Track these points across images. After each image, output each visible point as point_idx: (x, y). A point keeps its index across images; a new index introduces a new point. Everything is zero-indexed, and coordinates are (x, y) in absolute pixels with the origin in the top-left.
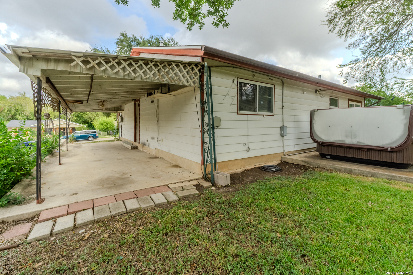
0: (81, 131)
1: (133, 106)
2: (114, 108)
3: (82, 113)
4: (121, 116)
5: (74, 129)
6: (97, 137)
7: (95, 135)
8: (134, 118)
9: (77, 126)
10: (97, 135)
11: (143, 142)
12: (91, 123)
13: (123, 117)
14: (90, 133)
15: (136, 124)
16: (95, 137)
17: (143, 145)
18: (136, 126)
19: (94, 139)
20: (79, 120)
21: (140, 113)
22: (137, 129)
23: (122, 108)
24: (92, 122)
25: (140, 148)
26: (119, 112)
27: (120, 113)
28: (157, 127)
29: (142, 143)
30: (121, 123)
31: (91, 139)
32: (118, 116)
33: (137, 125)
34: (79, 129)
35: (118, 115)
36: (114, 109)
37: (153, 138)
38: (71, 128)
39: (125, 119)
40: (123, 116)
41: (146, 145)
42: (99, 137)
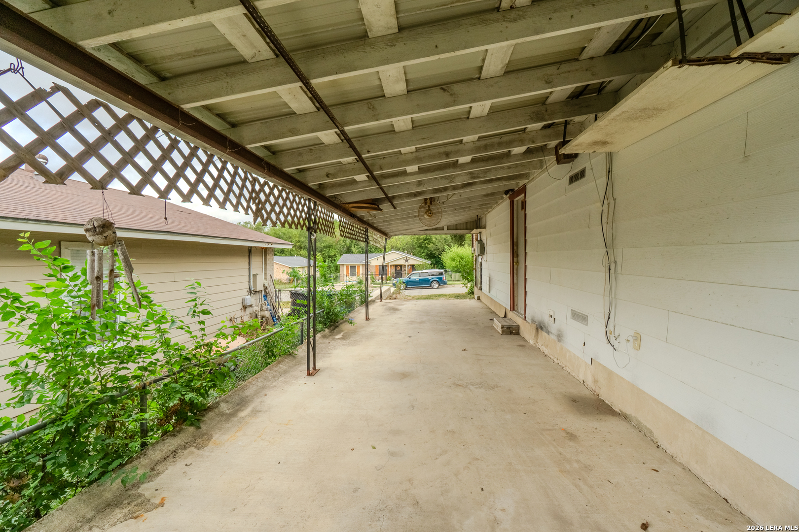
0: (420, 272)
1: (508, 211)
2: (467, 223)
3: (426, 242)
4: (481, 242)
5: (413, 267)
6: (445, 283)
7: (441, 279)
8: (509, 243)
9: (418, 263)
10: (444, 278)
11: (538, 318)
12: (439, 258)
13: (484, 244)
14: (433, 275)
15: (515, 259)
16: (441, 283)
17: (537, 329)
18: (515, 267)
19: (440, 285)
20: (423, 253)
21: (526, 227)
22: (517, 275)
23: (483, 224)
24: (439, 256)
25: (527, 332)
26: (475, 231)
27: (479, 235)
28: (603, 275)
29: (533, 321)
30: (480, 257)
31: (435, 285)
32: (474, 242)
33: (517, 262)
34: (422, 267)
35: (474, 240)
36: (465, 227)
37: (580, 317)
38: (410, 265)
39: (489, 249)
40: (484, 241)
41: (548, 332)
42: (448, 283)
